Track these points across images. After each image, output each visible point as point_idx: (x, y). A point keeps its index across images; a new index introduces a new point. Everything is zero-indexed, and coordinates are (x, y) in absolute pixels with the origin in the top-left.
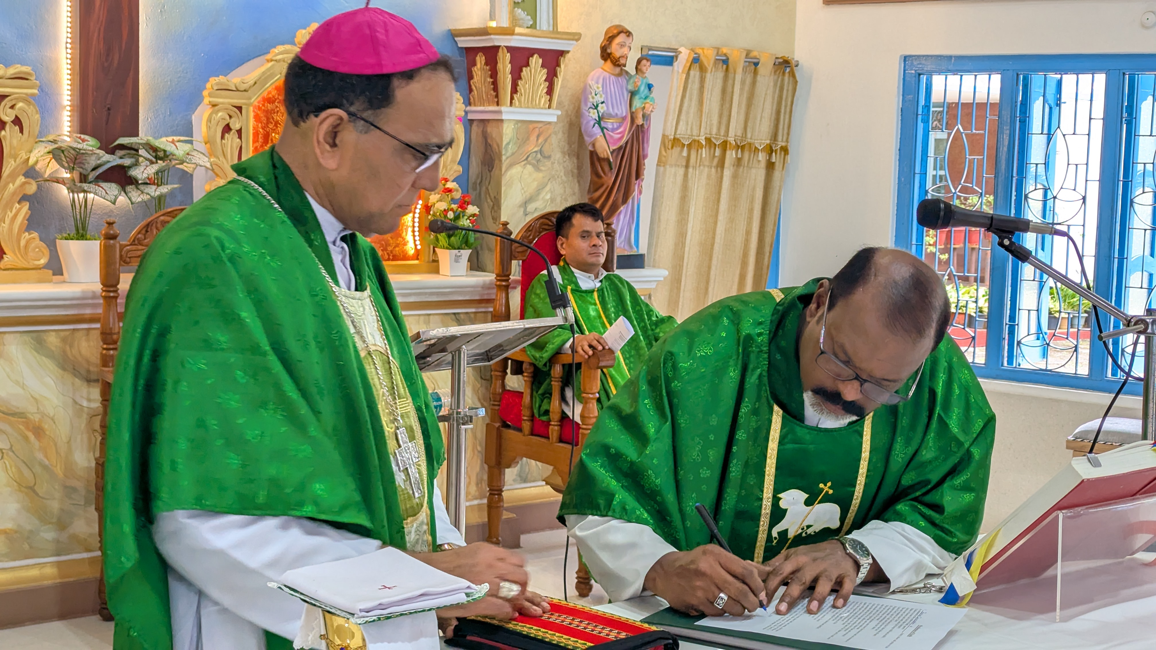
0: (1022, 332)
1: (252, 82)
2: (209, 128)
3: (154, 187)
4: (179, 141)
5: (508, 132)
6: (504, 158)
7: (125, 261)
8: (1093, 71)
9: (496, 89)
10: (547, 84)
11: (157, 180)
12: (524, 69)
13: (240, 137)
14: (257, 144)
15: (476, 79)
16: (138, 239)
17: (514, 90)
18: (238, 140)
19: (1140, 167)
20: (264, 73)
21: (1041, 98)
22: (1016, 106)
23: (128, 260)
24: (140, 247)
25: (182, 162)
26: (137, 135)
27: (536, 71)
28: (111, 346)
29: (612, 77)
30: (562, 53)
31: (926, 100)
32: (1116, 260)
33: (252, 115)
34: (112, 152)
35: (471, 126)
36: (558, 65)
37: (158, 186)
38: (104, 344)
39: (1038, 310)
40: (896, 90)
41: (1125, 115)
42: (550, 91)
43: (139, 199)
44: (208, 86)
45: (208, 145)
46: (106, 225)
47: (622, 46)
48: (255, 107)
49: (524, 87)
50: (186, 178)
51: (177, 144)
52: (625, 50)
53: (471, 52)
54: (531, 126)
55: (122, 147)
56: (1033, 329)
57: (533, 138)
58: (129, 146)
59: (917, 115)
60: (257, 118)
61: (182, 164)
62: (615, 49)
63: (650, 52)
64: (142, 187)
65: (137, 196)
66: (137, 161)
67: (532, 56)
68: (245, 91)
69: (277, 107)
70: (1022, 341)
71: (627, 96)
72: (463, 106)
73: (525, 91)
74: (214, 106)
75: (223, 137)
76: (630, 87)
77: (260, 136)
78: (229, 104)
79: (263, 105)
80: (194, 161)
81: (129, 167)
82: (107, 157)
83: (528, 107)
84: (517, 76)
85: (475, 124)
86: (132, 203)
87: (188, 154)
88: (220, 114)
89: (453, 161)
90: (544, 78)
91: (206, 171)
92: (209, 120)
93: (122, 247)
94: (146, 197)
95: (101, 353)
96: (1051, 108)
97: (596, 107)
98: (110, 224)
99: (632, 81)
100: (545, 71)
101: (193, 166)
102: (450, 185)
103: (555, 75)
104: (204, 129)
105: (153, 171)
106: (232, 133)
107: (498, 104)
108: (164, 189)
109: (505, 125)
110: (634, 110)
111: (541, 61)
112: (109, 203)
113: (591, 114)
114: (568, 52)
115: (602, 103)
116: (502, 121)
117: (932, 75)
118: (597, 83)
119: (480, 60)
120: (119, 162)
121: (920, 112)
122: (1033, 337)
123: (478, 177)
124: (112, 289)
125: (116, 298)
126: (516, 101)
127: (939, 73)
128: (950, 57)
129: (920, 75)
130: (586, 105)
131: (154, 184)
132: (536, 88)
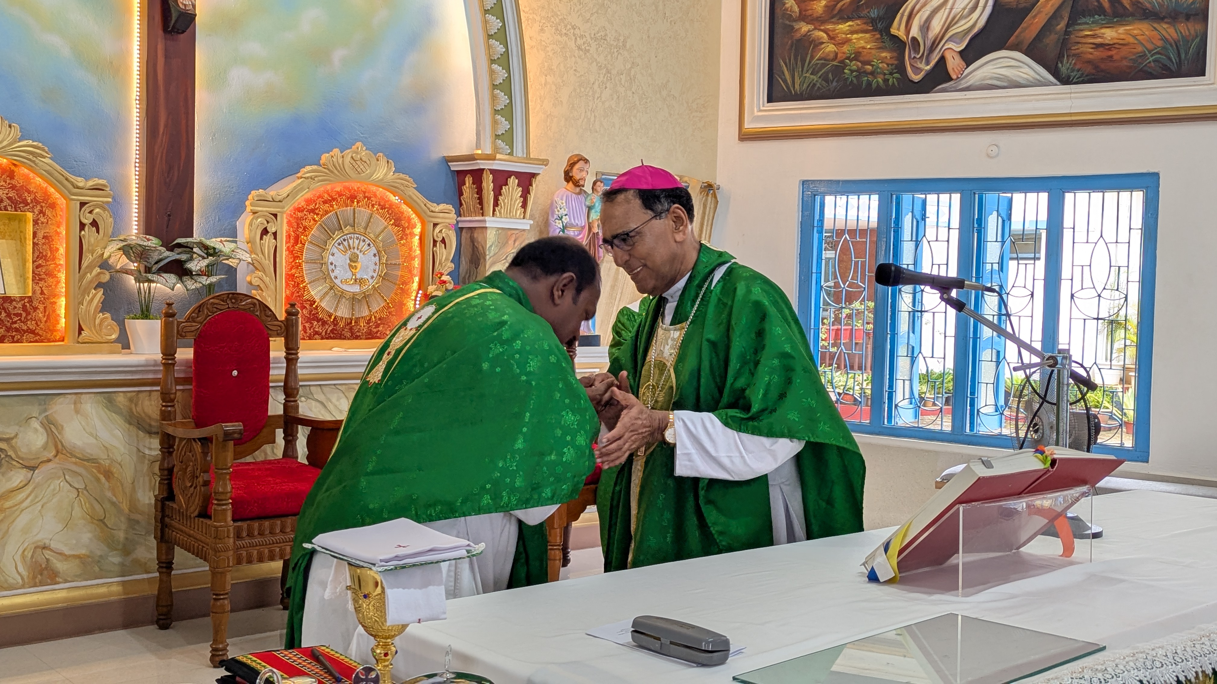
0: (898, 397)
1: (285, 195)
2: (250, 231)
3: (205, 278)
4: (225, 241)
5: (491, 237)
6: (488, 257)
7: (181, 334)
8: (950, 191)
9: (481, 203)
10: (522, 199)
11: (208, 272)
12: (504, 187)
13: (275, 238)
14: (288, 245)
15: (465, 196)
16: (192, 317)
17: (496, 204)
18: (274, 241)
19: (988, 267)
20: (295, 188)
21: (910, 214)
22: (891, 219)
23: (184, 334)
24: (194, 324)
25: (229, 257)
26: (192, 237)
27: (513, 189)
28: (169, 404)
29: (574, 195)
30: (534, 175)
31: (820, 215)
32: (971, 340)
33: (285, 221)
34: (171, 249)
35: (461, 233)
36: (531, 185)
37: (208, 276)
38: (163, 402)
39: (910, 380)
40: (797, 207)
41: (976, 225)
42: (524, 205)
43: (193, 287)
44: (250, 197)
45: (249, 245)
46: (166, 306)
47: (581, 170)
48: (287, 215)
49: (504, 201)
50: (231, 271)
51: (225, 243)
52: (584, 174)
53: (461, 174)
54: (510, 233)
55: (179, 245)
56: (907, 396)
57: (511, 242)
58: (185, 245)
59: (813, 227)
60: (289, 223)
61: (227, 259)
62: (576, 173)
63: (603, 177)
64: (196, 278)
65: (192, 285)
66: (192, 257)
67: (510, 177)
68: (280, 201)
69: (305, 215)
70: (899, 405)
71: (585, 210)
72: (455, 216)
73: (504, 205)
74: (254, 213)
75: (261, 238)
76: (588, 203)
77: (292, 238)
78: (267, 211)
79: (294, 213)
80: (238, 257)
81: (185, 262)
82: (168, 253)
83: (507, 218)
84: (498, 193)
85: (464, 231)
86: (187, 290)
87: (233, 251)
88: (259, 220)
89: (446, 259)
90: (519, 195)
91: (248, 265)
92: (251, 224)
93: (179, 323)
94: (198, 285)
95: (161, 410)
96: (918, 222)
97: (561, 219)
98: (170, 305)
99: (589, 198)
100: (520, 189)
101: (237, 261)
102: (445, 278)
103: (529, 192)
104: (246, 231)
105: (205, 264)
106: (269, 235)
107: (483, 216)
108: (213, 279)
109: (489, 232)
110: (591, 221)
111: (517, 181)
112: (170, 290)
113: (557, 224)
114: (539, 174)
115: (566, 215)
116: (486, 228)
117: (824, 196)
118: (562, 200)
119: (469, 180)
120: (178, 257)
121: (816, 225)
122: (906, 402)
123: (467, 273)
124: (170, 357)
125: (173, 365)
126: (497, 212)
127: (830, 194)
128: (838, 182)
129: (815, 195)
130: (553, 217)
131: (205, 275)
132: (513, 203)
